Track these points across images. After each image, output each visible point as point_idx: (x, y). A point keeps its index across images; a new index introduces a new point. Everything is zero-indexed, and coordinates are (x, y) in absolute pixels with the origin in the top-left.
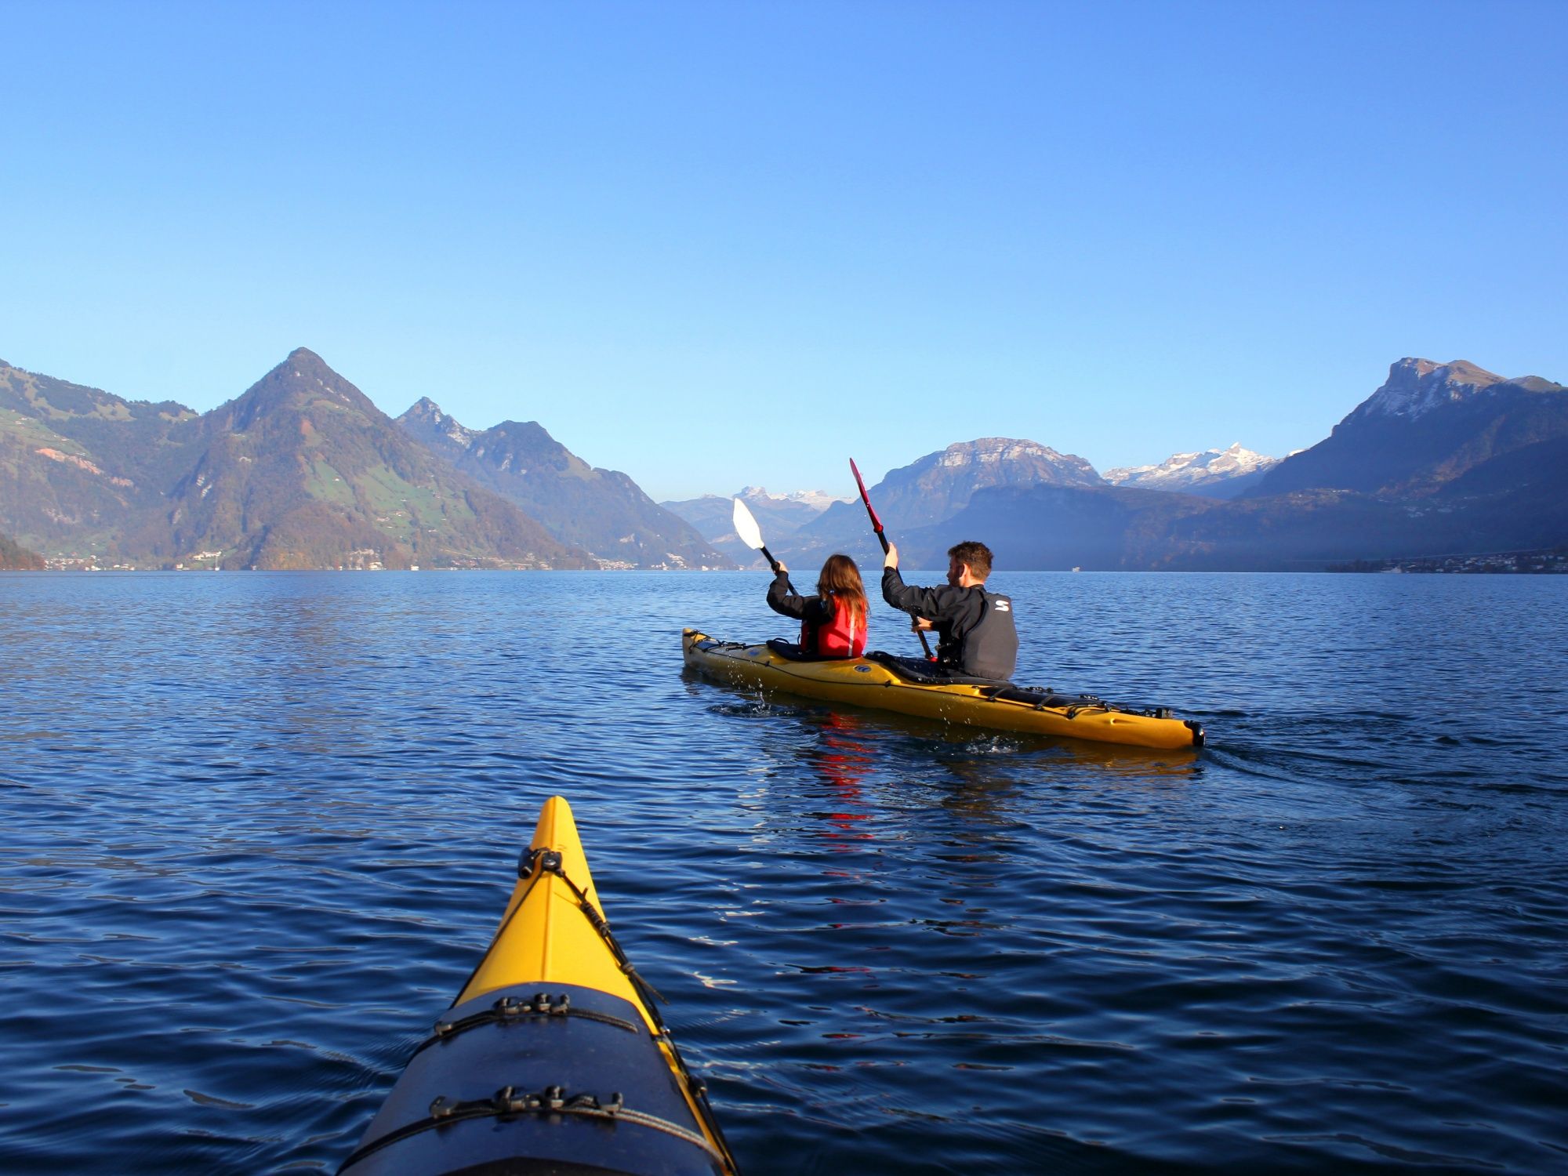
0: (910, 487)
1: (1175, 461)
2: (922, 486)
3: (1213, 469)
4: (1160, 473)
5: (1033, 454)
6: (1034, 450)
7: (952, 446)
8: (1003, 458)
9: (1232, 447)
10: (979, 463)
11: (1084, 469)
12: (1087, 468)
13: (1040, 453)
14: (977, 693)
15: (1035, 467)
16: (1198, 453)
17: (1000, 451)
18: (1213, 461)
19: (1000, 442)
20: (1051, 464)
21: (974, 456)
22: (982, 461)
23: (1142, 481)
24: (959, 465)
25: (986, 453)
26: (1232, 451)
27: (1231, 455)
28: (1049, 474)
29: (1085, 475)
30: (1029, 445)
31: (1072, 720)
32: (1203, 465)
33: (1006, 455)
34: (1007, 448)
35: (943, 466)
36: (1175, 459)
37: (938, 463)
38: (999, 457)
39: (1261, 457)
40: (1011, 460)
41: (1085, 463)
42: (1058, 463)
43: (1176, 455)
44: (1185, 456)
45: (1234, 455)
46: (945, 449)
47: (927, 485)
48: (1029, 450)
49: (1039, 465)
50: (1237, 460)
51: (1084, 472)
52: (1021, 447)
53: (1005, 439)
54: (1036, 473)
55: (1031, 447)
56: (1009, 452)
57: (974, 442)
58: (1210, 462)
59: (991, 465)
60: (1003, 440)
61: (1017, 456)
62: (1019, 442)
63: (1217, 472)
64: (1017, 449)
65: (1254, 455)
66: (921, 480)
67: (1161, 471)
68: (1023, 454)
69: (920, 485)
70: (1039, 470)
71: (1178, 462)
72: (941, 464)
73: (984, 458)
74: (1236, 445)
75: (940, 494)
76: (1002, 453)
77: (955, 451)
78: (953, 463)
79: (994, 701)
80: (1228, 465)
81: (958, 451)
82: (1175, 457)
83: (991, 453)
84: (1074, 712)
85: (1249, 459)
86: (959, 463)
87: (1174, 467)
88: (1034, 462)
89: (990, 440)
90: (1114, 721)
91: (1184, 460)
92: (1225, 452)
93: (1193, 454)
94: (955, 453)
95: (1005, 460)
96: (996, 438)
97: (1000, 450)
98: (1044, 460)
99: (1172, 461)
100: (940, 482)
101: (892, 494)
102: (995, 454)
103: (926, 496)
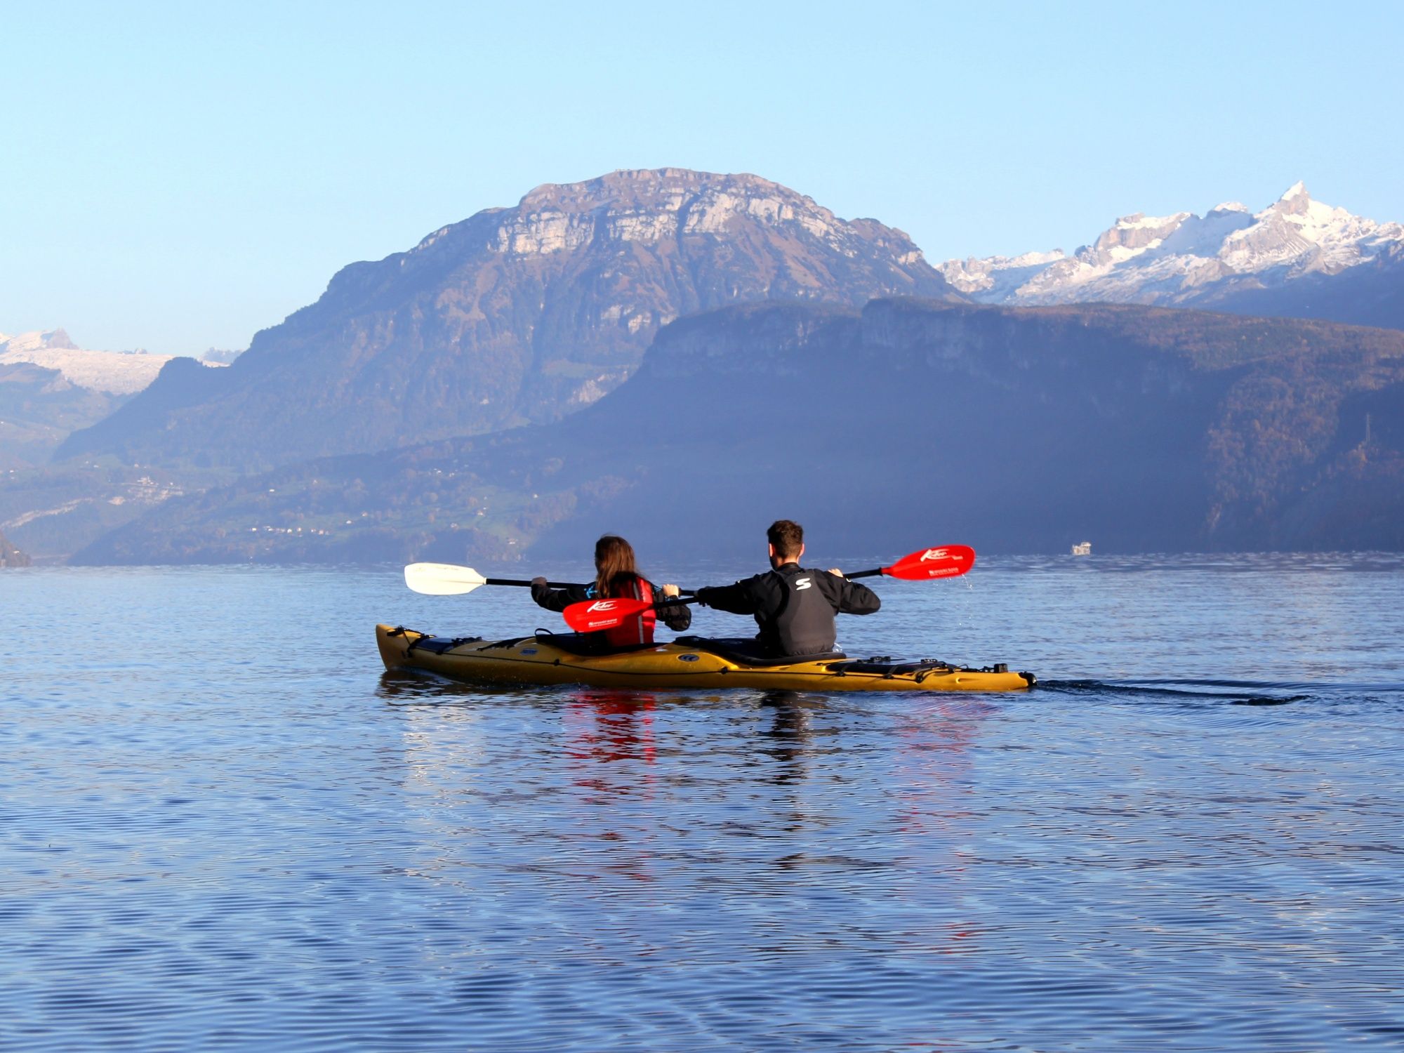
0: (417, 314)
1: (1123, 237)
2: (454, 312)
3: (1238, 260)
4: (1083, 274)
5: (769, 218)
6: (773, 204)
7: (533, 194)
8: (687, 230)
9: (1287, 197)
10: (618, 244)
11: (902, 260)
12: (912, 257)
13: (788, 214)
14: (823, 669)
15: (778, 255)
16: (1188, 214)
17: (676, 207)
18: (1238, 235)
19: (675, 181)
20: (822, 246)
21: (602, 221)
22: (626, 237)
23: (1034, 296)
24: (557, 252)
25: (638, 215)
26: (1286, 206)
27: (1287, 218)
28: (820, 276)
29: (910, 279)
30: (757, 190)
31: (921, 684)
32: (1209, 247)
33: (693, 221)
34: (696, 198)
35: (511, 254)
36: (1123, 231)
37: (497, 244)
38: (673, 227)
39: (1365, 224)
40: (708, 237)
41: (905, 245)
42: (841, 243)
43: (1125, 220)
44: (1152, 222)
45: (1295, 219)
46: (516, 204)
47: (467, 309)
48: (758, 207)
49: (790, 248)
50: (1302, 232)
51: (904, 267)
52: (736, 196)
53: (687, 172)
54: (782, 272)
55: (761, 197)
56: (702, 213)
57: (599, 182)
58: (1228, 240)
59: (652, 249)
60: (683, 177)
61: (726, 224)
62: (728, 183)
63: (1249, 269)
64: (725, 202)
65: (1348, 217)
66: (448, 296)
67: (1084, 266)
68: (742, 217)
69: (446, 308)
70: (790, 263)
71: (1131, 242)
72: (503, 248)
73: (631, 228)
74: (1296, 189)
75: (507, 334)
76: (682, 214)
77: (545, 210)
78: (540, 244)
79: (844, 675)
80: (1279, 248)
81: (553, 209)
82: (1124, 225)
83: (651, 214)
84: (921, 676)
85: (1334, 230)
86: (558, 244)
87: (1121, 254)
88: (776, 241)
89: (648, 176)
90: (959, 680)
91: (1149, 233)
92: (1271, 211)
93: (1172, 218)
94: (546, 216)
95: (693, 233)
96: (663, 172)
97: (677, 204)
98: (803, 235)
99: (1114, 237)
100: (507, 301)
101: (362, 335)
102: (663, 218)
103: (465, 341)
